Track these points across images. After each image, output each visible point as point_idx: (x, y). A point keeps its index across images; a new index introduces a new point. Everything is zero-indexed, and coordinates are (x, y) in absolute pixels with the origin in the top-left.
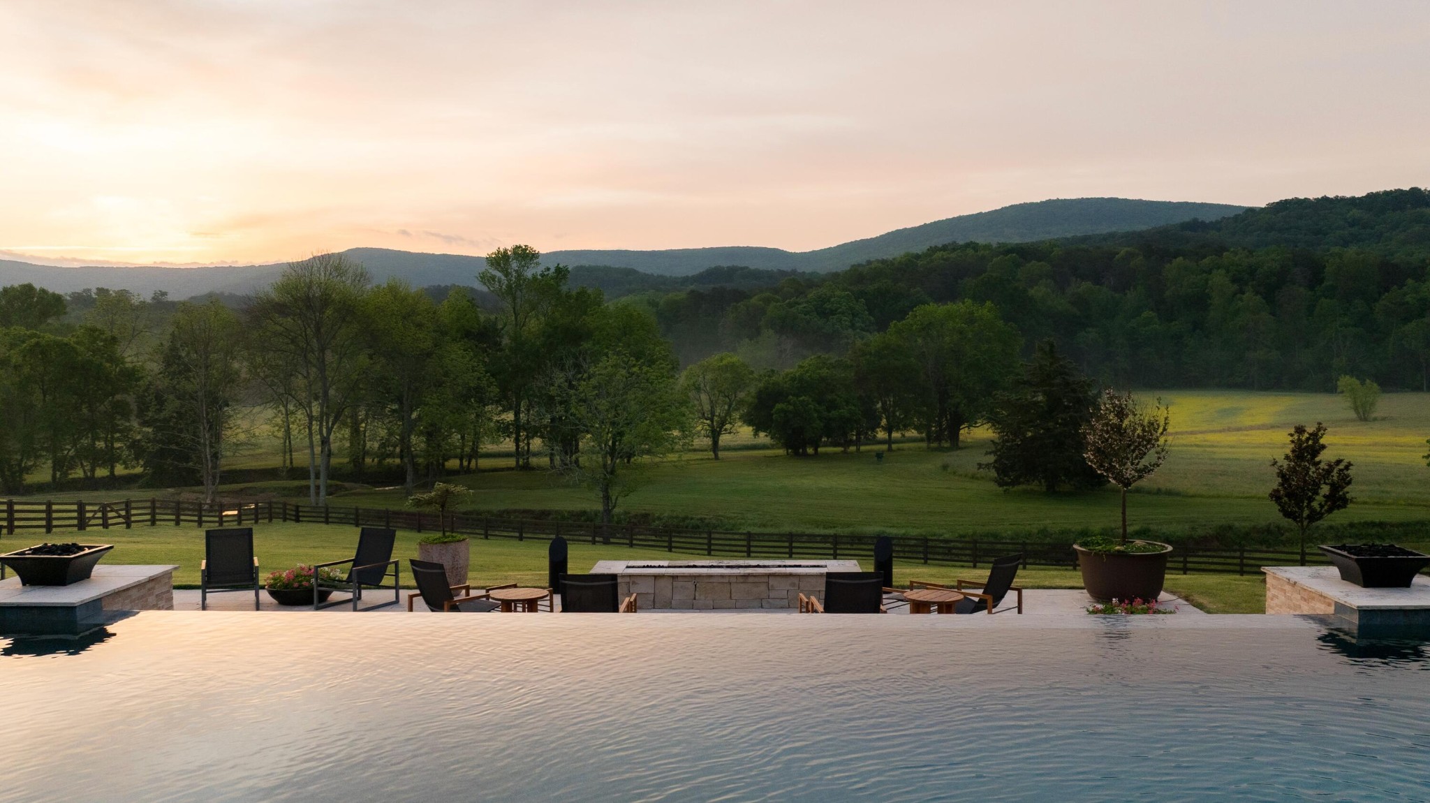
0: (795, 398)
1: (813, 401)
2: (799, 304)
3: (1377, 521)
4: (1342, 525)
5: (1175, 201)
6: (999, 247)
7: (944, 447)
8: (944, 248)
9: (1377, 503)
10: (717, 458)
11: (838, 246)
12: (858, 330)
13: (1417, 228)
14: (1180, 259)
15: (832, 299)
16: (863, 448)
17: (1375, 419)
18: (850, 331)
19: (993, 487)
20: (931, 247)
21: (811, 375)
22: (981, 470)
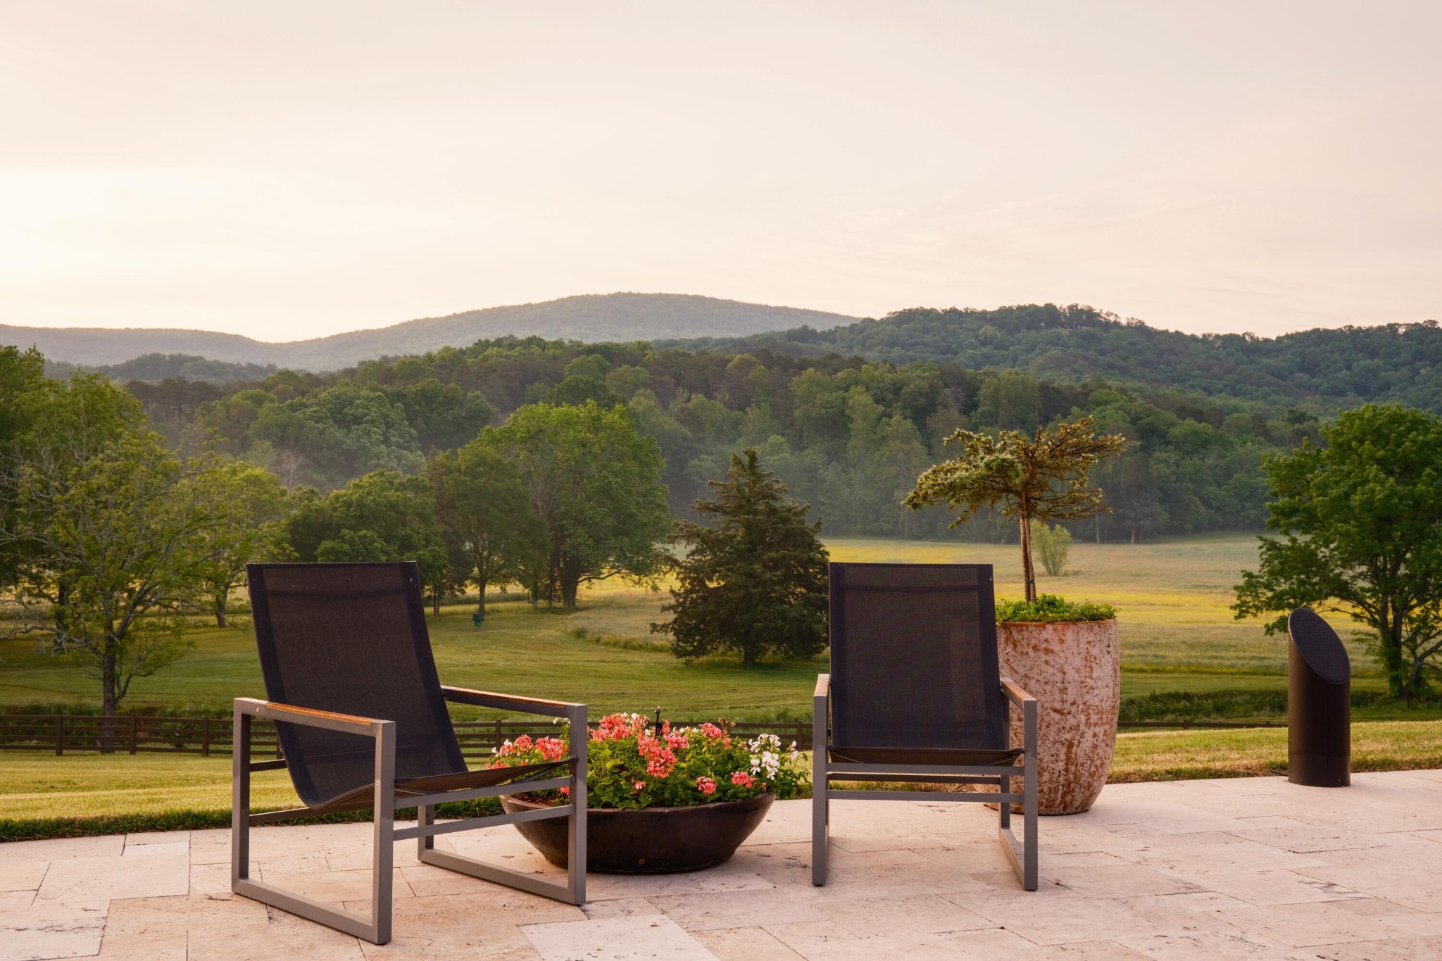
0: (352, 533)
1: (378, 537)
2: (306, 406)
3: (1182, 692)
4: (1143, 698)
5: (772, 306)
6: (572, 346)
7: (555, 608)
8: (499, 343)
9: (1155, 671)
10: (221, 623)
11: (332, 338)
12: (394, 448)
13: (1055, 351)
14: (811, 370)
15: (357, 402)
16: (442, 609)
17: (1066, 574)
18: (383, 448)
19: (672, 659)
20: (480, 341)
21: (375, 499)
22: (655, 633)
